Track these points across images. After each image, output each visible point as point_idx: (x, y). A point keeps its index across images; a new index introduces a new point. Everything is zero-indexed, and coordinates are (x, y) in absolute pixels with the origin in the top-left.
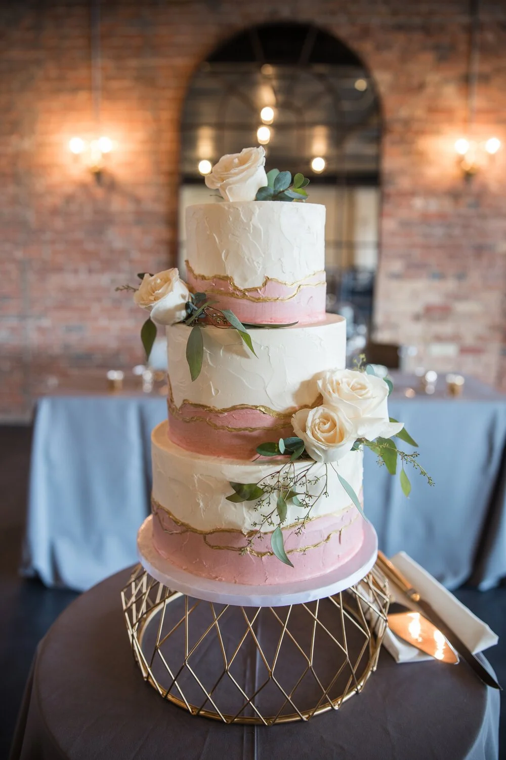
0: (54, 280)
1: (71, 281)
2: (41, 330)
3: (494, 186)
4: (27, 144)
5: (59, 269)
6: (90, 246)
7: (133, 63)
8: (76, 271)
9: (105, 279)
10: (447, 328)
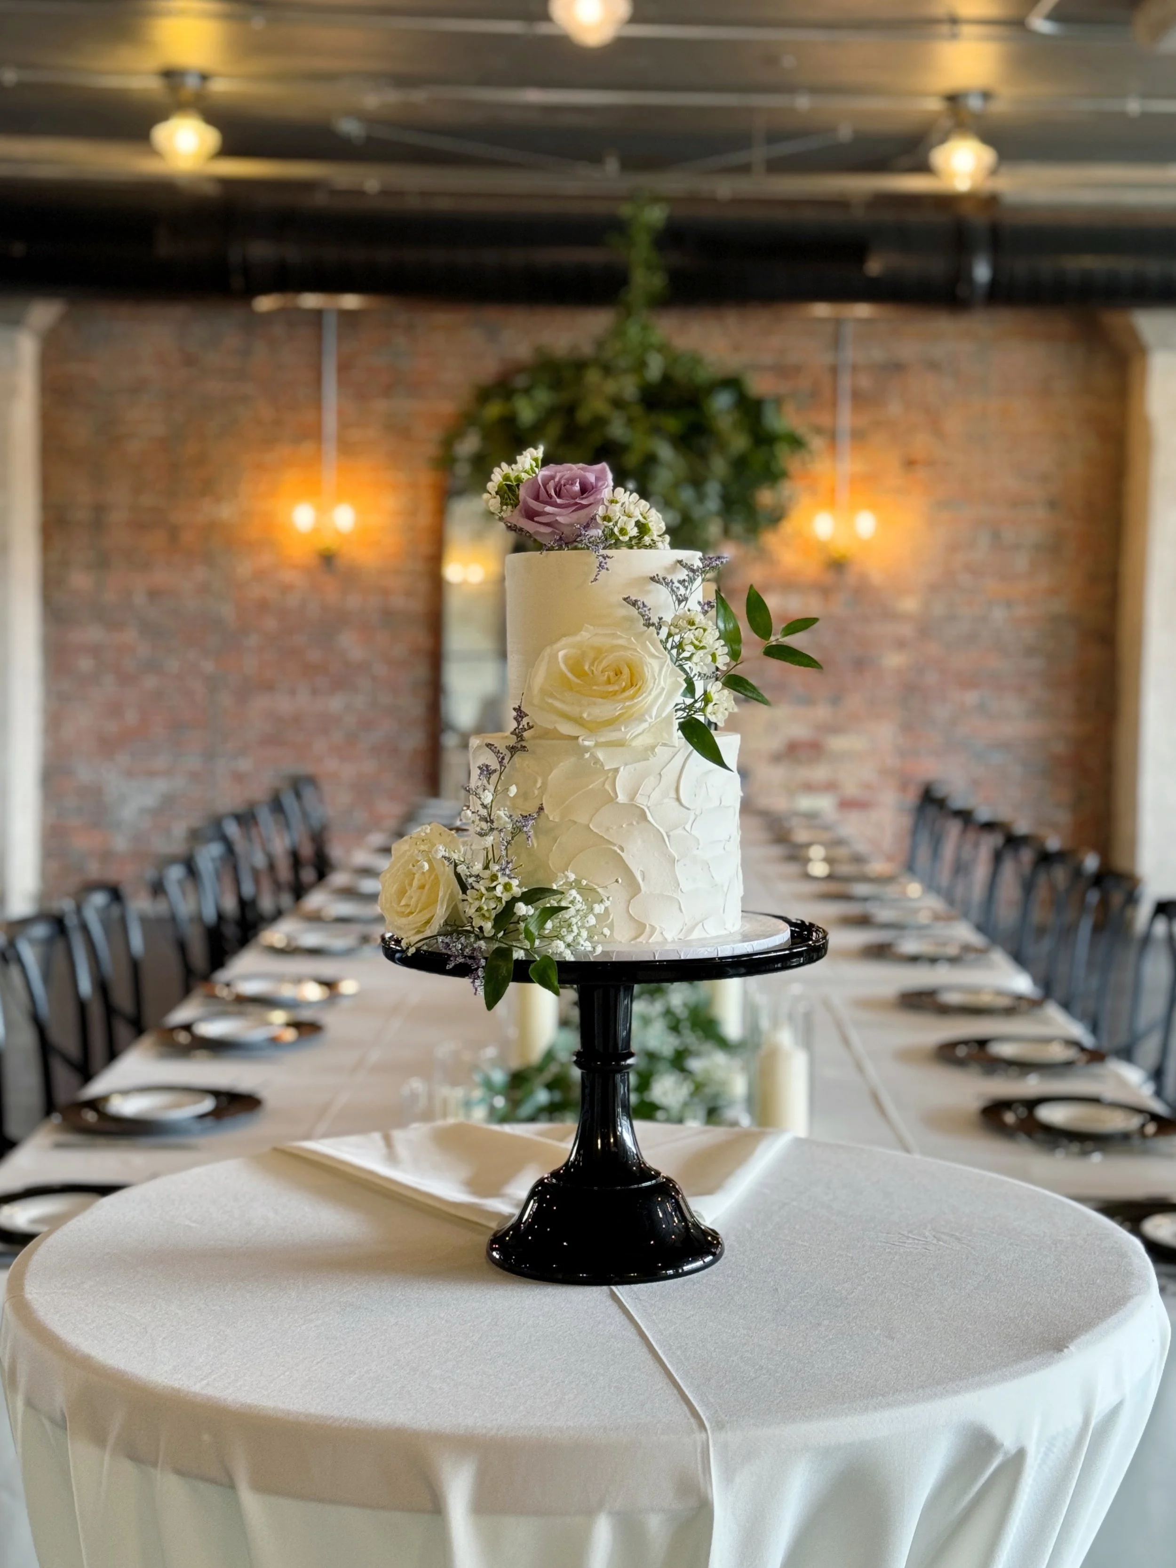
0: (260, 703)
1: (284, 704)
2: (239, 778)
3: (876, 576)
4: (226, 512)
5: (268, 687)
6: (315, 655)
7: (381, 405)
8: (293, 692)
9: (335, 703)
10: (820, 773)
